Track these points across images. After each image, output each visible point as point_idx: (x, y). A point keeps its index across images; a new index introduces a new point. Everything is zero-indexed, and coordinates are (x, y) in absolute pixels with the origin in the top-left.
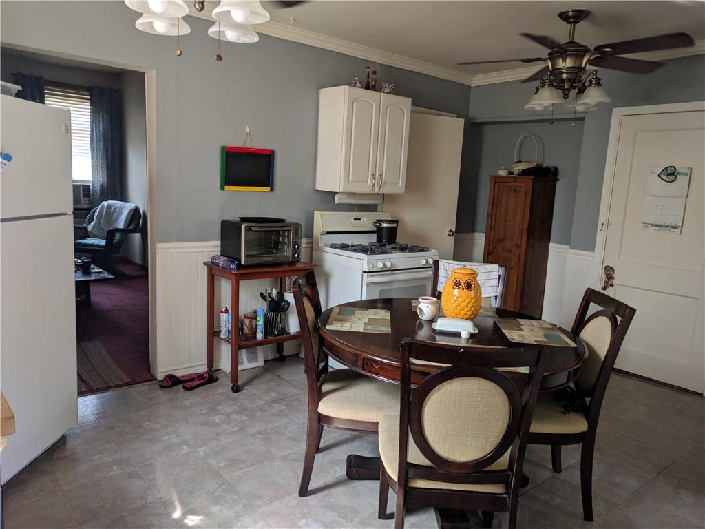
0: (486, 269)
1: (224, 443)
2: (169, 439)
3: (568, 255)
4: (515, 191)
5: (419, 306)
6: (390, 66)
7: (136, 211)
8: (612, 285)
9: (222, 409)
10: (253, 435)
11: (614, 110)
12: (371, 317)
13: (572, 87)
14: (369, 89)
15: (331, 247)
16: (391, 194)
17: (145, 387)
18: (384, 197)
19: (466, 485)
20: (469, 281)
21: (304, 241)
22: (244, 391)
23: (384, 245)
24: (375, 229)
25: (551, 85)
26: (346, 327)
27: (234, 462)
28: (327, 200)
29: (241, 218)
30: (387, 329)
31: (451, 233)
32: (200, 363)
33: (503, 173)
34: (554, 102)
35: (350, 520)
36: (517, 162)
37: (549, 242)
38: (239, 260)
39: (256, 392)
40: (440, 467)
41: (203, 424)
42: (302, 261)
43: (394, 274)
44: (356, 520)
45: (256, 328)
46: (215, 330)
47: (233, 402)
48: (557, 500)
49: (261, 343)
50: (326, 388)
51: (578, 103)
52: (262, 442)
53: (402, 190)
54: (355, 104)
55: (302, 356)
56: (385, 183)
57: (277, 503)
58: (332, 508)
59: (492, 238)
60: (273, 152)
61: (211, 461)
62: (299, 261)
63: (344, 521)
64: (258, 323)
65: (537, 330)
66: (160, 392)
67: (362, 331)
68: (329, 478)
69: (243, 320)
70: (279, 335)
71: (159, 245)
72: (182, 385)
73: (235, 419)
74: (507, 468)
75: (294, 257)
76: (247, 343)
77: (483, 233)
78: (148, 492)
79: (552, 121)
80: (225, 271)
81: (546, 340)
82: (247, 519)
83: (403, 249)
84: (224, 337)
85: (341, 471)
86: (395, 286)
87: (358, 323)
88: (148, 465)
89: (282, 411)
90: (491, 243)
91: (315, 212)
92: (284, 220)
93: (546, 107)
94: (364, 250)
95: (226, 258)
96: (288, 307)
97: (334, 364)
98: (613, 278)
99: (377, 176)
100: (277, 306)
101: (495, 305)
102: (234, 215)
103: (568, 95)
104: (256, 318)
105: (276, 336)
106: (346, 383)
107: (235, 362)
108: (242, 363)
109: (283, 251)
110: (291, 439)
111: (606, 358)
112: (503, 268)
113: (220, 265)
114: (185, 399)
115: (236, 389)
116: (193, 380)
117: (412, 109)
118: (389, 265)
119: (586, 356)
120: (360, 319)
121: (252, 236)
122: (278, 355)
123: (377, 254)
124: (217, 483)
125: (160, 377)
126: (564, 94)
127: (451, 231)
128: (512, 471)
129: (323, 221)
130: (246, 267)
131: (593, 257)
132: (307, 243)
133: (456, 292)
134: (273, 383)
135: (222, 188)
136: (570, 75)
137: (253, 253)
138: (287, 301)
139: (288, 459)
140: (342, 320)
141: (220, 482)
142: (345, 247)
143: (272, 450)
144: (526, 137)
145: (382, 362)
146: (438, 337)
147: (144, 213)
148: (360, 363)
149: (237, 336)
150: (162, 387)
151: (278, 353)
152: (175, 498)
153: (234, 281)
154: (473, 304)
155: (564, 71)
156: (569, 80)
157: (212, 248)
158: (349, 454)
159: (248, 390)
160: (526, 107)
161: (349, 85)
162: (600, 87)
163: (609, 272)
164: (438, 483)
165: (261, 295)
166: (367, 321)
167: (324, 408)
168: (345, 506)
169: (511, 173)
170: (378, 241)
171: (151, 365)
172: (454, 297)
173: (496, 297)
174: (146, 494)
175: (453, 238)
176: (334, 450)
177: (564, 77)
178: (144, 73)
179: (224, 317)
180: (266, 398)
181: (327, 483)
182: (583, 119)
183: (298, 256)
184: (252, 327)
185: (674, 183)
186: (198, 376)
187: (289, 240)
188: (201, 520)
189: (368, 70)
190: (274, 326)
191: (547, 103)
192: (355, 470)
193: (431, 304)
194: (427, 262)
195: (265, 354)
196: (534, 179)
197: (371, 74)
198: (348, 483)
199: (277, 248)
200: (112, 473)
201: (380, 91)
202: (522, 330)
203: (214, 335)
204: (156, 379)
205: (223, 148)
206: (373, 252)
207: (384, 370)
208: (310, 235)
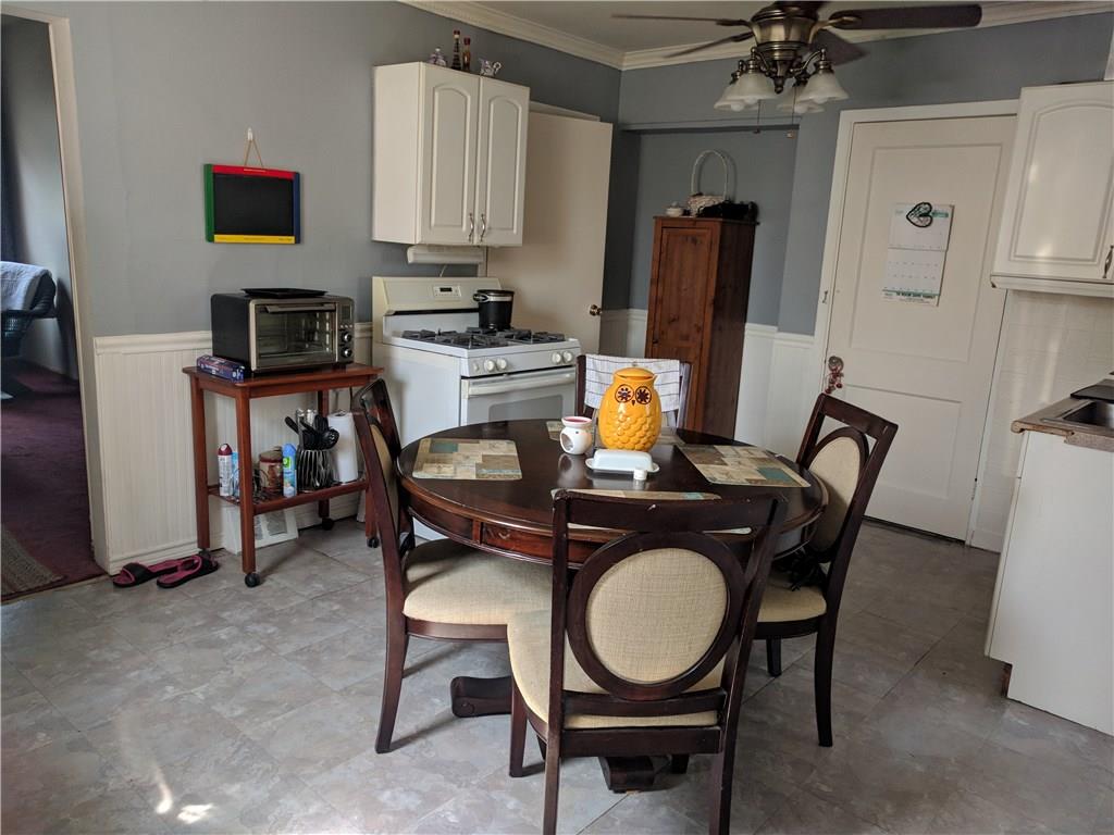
0: (660, 368)
1: (240, 674)
2: (139, 676)
3: (776, 342)
4: (694, 241)
5: (564, 431)
6: (491, 32)
7: (44, 279)
8: (840, 386)
9: (230, 616)
10: (287, 657)
11: (843, 113)
12: (485, 453)
13: (788, 74)
14: (459, 69)
15: (404, 337)
16: (502, 247)
17: (87, 588)
18: (488, 251)
19: (657, 718)
20: (643, 390)
21: (357, 326)
22: (267, 583)
23: (492, 332)
24: (475, 305)
25: (757, 70)
26: (447, 472)
27: (260, 706)
28: (394, 256)
29: (247, 291)
30: (514, 473)
31: (596, 311)
32: (187, 540)
33: (674, 212)
34: (761, 98)
35: (464, 784)
36: (694, 196)
37: (745, 321)
38: (247, 364)
39: (288, 584)
40: (615, 693)
41: (199, 644)
42: (356, 361)
43: (513, 379)
44: (473, 782)
45: (282, 477)
46: (209, 484)
47: (248, 603)
48: (779, 718)
49: (292, 503)
50: (414, 573)
51: (798, 99)
52: (304, 668)
53: (518, 241)
54: (436, 94)
55: (361, 518)
56: (490, 228)
57: (340, 768)
58: (432, 767)
59: (658, 318)
60: (297, 175)
61: (218, 708)
62: (351, 362)
63: (455, 786)
64: (286, 469)
65: (748, 462)
66: (117, 595)
67: (474, 477)
68: (424, 720)
69: (258, 465)
70: (321, 487)
71: (98, 341)
72: (155, 580)
73: (255, 632)
74: (719, 685)
75: (342, 354)
76: (269, 503)
77: (644, 309)
78: (107, 773)
79: (758, 130)
80: (223, 384)
81: (763, 478)
82: (290, 802)
83: (524, 337)
84: (227, 495)
85: (443, 705)
86: (514, 399)
87: (466, 464)
88: (102, 725)
89: (334, 612)
90: (658, 325)
91: (374, 278)
92: (322, 293)
93: (748, 106)
94: (461, 341)
95: (223, 361)
96: (336, 441)
97: (424, 533)
98: (842, 375)
99: (477, 218)
100: (318, 439)
101: (674, 424)
102: (234, 286)
103: (782, 86)
104: (281, 461)
105: (317, 488)
106: (447, 563)
107: (249, 535)
108: (261, 536)
109: (321, 345)
110: (354, 658)
111: (853, 502)
112: (687, 366)
113: (214, 372)
114: (163, 604)
115: (253, 581)
116: (174, 570)
117: (530, 106)
118: (503, 364)
119: (826, 500)
120: (467, 457)
121: (269, 321)
122: (321, 520)
123: (484, 347)
124: (233, 744)
125: (114, 568)
126: (777, 86)
127: (595, 307)
128: (728, 690)
129: (388, 293)
130: (258, 374)
131: (812, 343)
132: (362, 331)
133: (622, 407)
134: (315, 567)
135: (210, 239)
136: (784, 53)
137: (272, 349)
138: (333, 431)
139: (353, 692)
140: (438, 461)
141: (239, 743)
142: (427, 336)
143: (326, 680)
144: (708, 155)
145: (513, 530)
146: (596, 482)
147: (60, 282)
148: (476, 532)
149: (250, 491)
150: (118, 586)
151: (320, 516)
152: (158, 778)
153: (241, 399)
154: (650, 424)
155: (776, 47)
156: (783, 62)
157: (197, 343)
158: (455, 676)
159: (274, 582)
160: (718, 104)
161: (426, 60)
162: (831, 75)
163: (835, 364)
164: (615, 718)
165: (289, 421)
166: (480, 461)
167: (413, 607)
168: (454, 762)
169: (686, 213)
170: (481, 326)
171: (96, 551)
172: (619, 417)
173: (676, 411)
174: (104, 776)
175: (598, 318)
176: (428, 671)
177: (777, 58)
178: (47, 25)
179: (224, 460)
180: (306, 593)
181: (421, 727)
182: (796, 127)
183: (350, 352)
184: (275, 477)
185: (929, 228)
186: (185, 563)
187: (332, 326)
188: (209, 811)
189: (457, 36)
190: (313, 474)
191: (751, 98)
192: (465, 702)
193: (583, 428)
194: (563, 359)
195: (298, 518)
196: (723, 222)
197: (461, 42)
198: (456, 723)
199: (311, 340)
200: (36, 745)
201: (477, 72)
202: (726, 464)
203: (209, 493)
204: (106, 573)
205: (207, 167)
206: (477, 345)
207: (516, 541)
208: (367, 317)
